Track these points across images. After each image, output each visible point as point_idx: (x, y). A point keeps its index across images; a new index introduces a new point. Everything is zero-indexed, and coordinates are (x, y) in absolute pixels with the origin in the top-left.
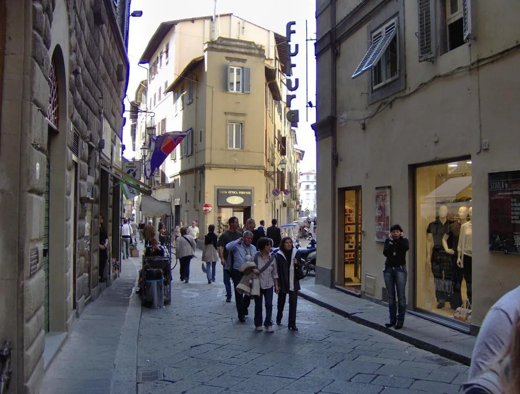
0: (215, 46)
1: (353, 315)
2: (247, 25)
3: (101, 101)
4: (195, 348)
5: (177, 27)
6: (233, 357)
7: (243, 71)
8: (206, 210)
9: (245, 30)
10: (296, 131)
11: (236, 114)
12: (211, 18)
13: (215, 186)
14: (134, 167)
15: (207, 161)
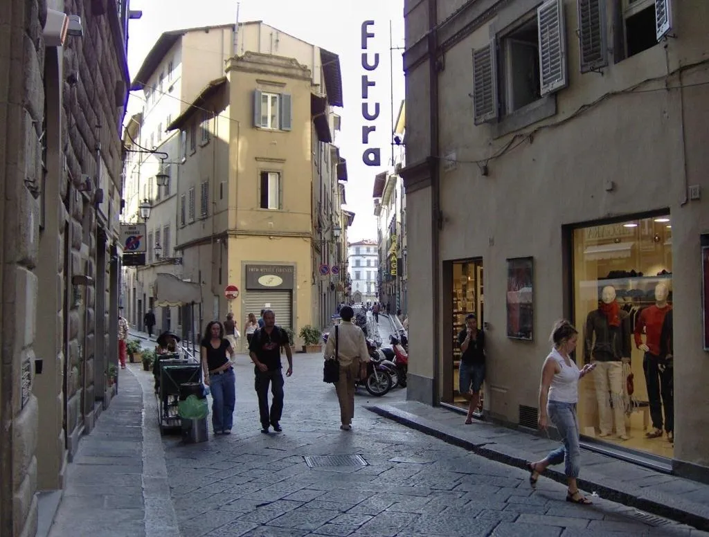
0: (241, 64)
1: (482, 447)
2: (282, 38)
3: (97, 131)
4: (263, 508)
5: (185, 39)
6: (327, 523)
7: (281, 98)
8: (229, 296)
9: (279, 43)
10: (345, 185)
11: (271, 160)
12: (233, 27)
13: (242, 262)
14: (136, 233)
15: (231, 226)
